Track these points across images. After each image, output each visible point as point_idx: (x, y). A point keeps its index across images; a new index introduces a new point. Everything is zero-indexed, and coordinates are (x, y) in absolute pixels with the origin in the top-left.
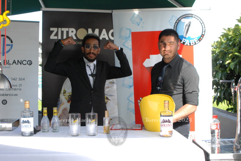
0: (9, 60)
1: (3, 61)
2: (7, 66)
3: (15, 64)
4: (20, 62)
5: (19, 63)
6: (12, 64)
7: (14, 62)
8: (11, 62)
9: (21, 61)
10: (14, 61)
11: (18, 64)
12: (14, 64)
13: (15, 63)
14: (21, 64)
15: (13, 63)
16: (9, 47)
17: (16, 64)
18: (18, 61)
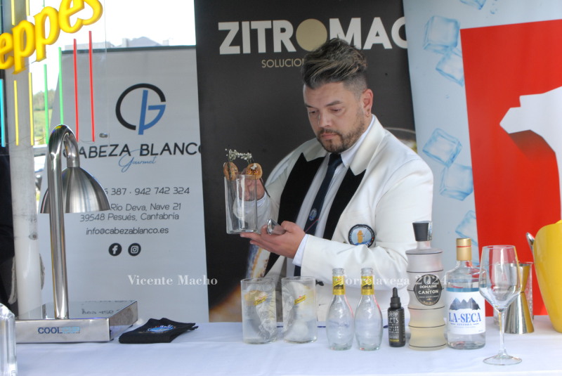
0: (152, 145)
1: (140, 148)
2: (149, 158)
3: (168, 152)
4: (181, 149)
5: (177, 149)
6: (161, 154)
7: (166, 148)
8: (157, 150)
9: (184, 144)
10: (167, 145)
11: (175, 153)
12: (166, 153)
13: (169, 150)
14: (182, 152)
15: (164, 150)
16: (157, 112)
17: (171, 153)
18: (176, 145)
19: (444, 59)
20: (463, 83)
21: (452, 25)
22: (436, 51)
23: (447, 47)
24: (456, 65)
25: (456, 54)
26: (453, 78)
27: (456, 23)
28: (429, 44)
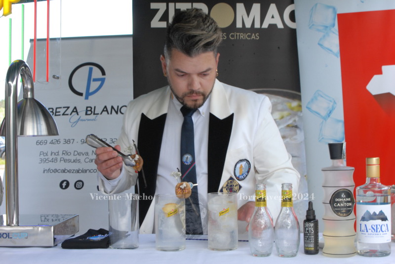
0: (95, 107)
1: (85, 109)
2: (92, 116)
3: (106, 112)
4: (116, 110)
5: (113, 110)
6: (101, 114)
7: (105, 109)
8: (98, 111)
9: (118, 107)
10: (105, 107)
11: (111, 113)
12: (105, 113)
13: (107, 111)
14: (117, 113)
15: (103, 111)
16: (99, 83)
17: (108, 113)
18: (112, 107)
19: (324, 36)
20: (339, 55)
21: (331, 10)
22: (318, 30)
23: (327, 27)
24: (334, 41)
25: (334, 33)
26: (331, 51)
27: (334, 9)
28: (313, 25)
